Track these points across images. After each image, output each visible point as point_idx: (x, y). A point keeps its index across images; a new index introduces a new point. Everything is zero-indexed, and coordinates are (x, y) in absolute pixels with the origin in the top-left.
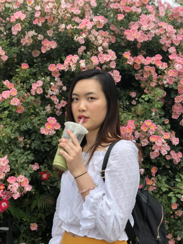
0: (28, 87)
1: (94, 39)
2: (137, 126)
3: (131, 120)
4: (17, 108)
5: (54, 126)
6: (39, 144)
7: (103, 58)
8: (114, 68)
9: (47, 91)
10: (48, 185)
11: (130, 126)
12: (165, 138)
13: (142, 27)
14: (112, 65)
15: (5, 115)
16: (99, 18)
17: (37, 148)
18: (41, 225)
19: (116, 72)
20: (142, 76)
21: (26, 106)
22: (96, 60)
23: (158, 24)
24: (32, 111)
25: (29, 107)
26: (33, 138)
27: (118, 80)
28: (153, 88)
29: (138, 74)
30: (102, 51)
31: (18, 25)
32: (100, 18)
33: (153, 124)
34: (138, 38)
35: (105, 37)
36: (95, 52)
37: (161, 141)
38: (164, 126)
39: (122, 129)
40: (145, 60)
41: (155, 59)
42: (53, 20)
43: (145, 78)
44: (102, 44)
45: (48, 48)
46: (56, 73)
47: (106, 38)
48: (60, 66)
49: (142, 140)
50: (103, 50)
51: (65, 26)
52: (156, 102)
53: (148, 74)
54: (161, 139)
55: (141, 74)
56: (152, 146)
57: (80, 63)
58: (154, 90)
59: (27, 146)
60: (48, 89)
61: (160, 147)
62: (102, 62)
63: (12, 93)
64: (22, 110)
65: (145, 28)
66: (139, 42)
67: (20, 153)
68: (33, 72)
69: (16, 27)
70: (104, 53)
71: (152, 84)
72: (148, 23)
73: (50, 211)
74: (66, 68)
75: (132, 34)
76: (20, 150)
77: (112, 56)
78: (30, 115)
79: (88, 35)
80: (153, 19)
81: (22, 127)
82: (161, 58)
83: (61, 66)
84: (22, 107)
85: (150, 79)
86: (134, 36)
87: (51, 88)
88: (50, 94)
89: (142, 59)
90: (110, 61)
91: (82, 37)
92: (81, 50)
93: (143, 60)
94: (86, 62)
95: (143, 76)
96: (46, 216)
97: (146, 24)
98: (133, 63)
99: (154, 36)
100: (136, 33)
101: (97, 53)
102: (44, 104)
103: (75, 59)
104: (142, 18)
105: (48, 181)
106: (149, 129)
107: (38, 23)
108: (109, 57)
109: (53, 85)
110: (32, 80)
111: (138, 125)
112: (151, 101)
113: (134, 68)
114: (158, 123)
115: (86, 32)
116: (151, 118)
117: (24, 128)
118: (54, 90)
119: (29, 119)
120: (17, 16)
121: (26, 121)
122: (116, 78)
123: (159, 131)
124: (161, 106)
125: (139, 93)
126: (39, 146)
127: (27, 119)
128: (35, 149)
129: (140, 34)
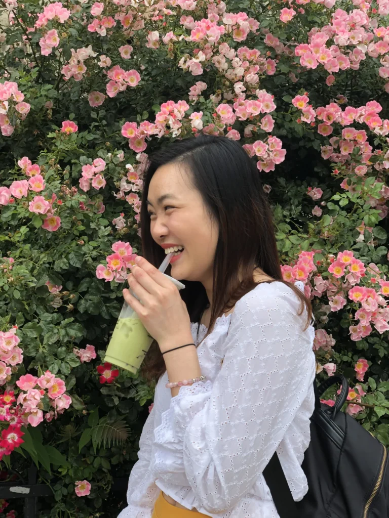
0: (74, 174)
1: (225, 66)
2: (320, 265)
3: (308, 251)
4: (46, 220)
5: (127, 263)
6: (96, 301)
7: (246, 108)
8: (270, 131)
9: (118, 183)
10: (116, 395)
11: (303, 264)
12: (385, 294)
13: (337, 37)
14: (265, 124)
15: (19, 235)
16: (237, 18)
17: (91, 312)
18: (102, 484)
19: (273, 141)
20: (337, 150)
21: (67, 217)
22: (228, 112)
23: (375, 31)
24: (82, 228)
25: (74, 217)
26: (83, 288)
27: (278, 160)
28: (360, 180)
29: (329, 147)
30: (243, 92)
31: (53, 34)
32: (240, 18)
33: (358, 260)
34: (326, 62)
35: (251, 62)
36: (229, 96)
37: (375, 300)
38: (383, 267)
39: (285, 270)
40: (343, 114)
41: (365, 112)
42: (133, 22)
43: (343, 156)
44: (243, 77)
45: (121, 85)
46: (139, 143)
47: (255, 64)
48: (146, 128)
49: (330, 296)
50: (245, 89)
51: (160, 37)
52: (367, 211)
53: (350, 146)
54: (376, 297)
55: (336, 147)
56: (354, 311)
57: (191, 120)
58: (363, 183)
59: (68, 307)
60: (119, 180)
61: (374, 314)
62: (244, 119)
63: (33, 186)
64: (58, 224)
65: (343, 39)
66: (330, 71)
67: (51, 322)
68: (88, 141)
69: (49, 38)
70: (247, 97)
71: (358, 170)
72: (351, 29)
73: (123, 454)
74: (160, 131)
75: (313, 52)
76: (51, 315)
77: (266, 103)
78: (77, 236)
79: (212, 57)
80: (362, 19)
81: (58, 264)
82: (380, 109)
83: (149, 127)
84: (56, 217)
85: (355, 158)
86: (319, 57)
87: (126, 176)
88: (126, 189)
89: (336, 112)
90: (262, 115)
91: (197, 61)
92: (195, 91)
93: (339, 113)
94: (206, 118)
95: (340, 152)
96: (112, 465)
97: (347, 30)
98: (314, 120)
99: (364, 58)
100: (323, 51)
101: (233, 99)
102: (112, 212)
103: (179, 111)
104: (337, 18)
105: (115, 385)
106: (349, 272)
107: (98, 30)
108: (259, 106)
109: (132, 170)
110: (83, 158)
111: (322, 263)
112: (355, 207)
113: (318, 132)
114: (371, 258)
115: (208, 48)
116: (355, 247)
117: (61, 264)
118: (133, 181)
119: (74, 244)
120: (50, 13)
121: (68, 250)
122: (275, 155)
123: (372, 278)
124: (377, 218)
125: (328, 190)
126: (97, 306)
127: (70, 244)
128: (86, 312)
129: (330, 53)
